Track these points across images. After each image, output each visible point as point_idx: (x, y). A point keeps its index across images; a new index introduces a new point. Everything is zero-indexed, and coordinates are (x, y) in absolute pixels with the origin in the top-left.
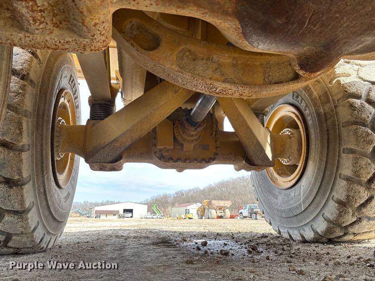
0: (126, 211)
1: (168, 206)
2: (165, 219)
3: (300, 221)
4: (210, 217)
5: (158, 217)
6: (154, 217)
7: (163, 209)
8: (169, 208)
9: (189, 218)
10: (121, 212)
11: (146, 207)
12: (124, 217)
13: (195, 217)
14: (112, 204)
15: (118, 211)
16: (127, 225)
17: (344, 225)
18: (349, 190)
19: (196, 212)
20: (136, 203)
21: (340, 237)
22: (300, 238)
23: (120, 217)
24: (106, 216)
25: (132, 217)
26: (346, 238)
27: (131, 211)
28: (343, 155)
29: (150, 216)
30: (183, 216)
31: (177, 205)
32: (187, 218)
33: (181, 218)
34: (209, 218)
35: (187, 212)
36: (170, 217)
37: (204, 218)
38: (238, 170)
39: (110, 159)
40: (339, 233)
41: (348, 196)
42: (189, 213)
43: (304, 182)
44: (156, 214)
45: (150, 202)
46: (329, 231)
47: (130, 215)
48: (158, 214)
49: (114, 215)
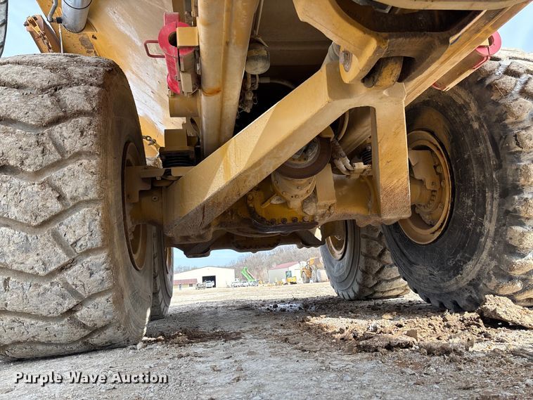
0: (206, 279)
1: (262, 269)
2: (260, 285)
3: (346, 285)
4: (319, 280)
5: (251, 284)
6: (245, 284)
7: (256, 273)
8: (265, 271)
9: (292, 283)
10: (200, 281)
11: (232, 271)
12: (204, 287)
13: (300, 280)
14: (185, 271)
15: (196, 280)
16: (212, 297)
17: (369, 286)
18: (366, 263)
19: (300, 275)
20: (219, 267)
21: (372, 295)
22: (348, 298)
23: (199, 287)
24: (180, 287)
25: (214, 286)
26: (377, 295)
27: (213, 278)
28: (362, 239)
29: (239, 284)
30: (284, 281)
31: (274, 265)
32: (289, 283)
33: (281, 284)
34: (317, 282)
35: (288, 275)
36: (267, 282)
37: (311, 281)
38: (300, 247)
39: (202, 251)
40: (369, 292)
41: (366, 267)
42: (291, 276)
43: (346, 256)
44: (247, 279)
45: (238, 264)
46: (361, 290)
47: (212, 284)
48: (249, 281)
49: (191, 285)
